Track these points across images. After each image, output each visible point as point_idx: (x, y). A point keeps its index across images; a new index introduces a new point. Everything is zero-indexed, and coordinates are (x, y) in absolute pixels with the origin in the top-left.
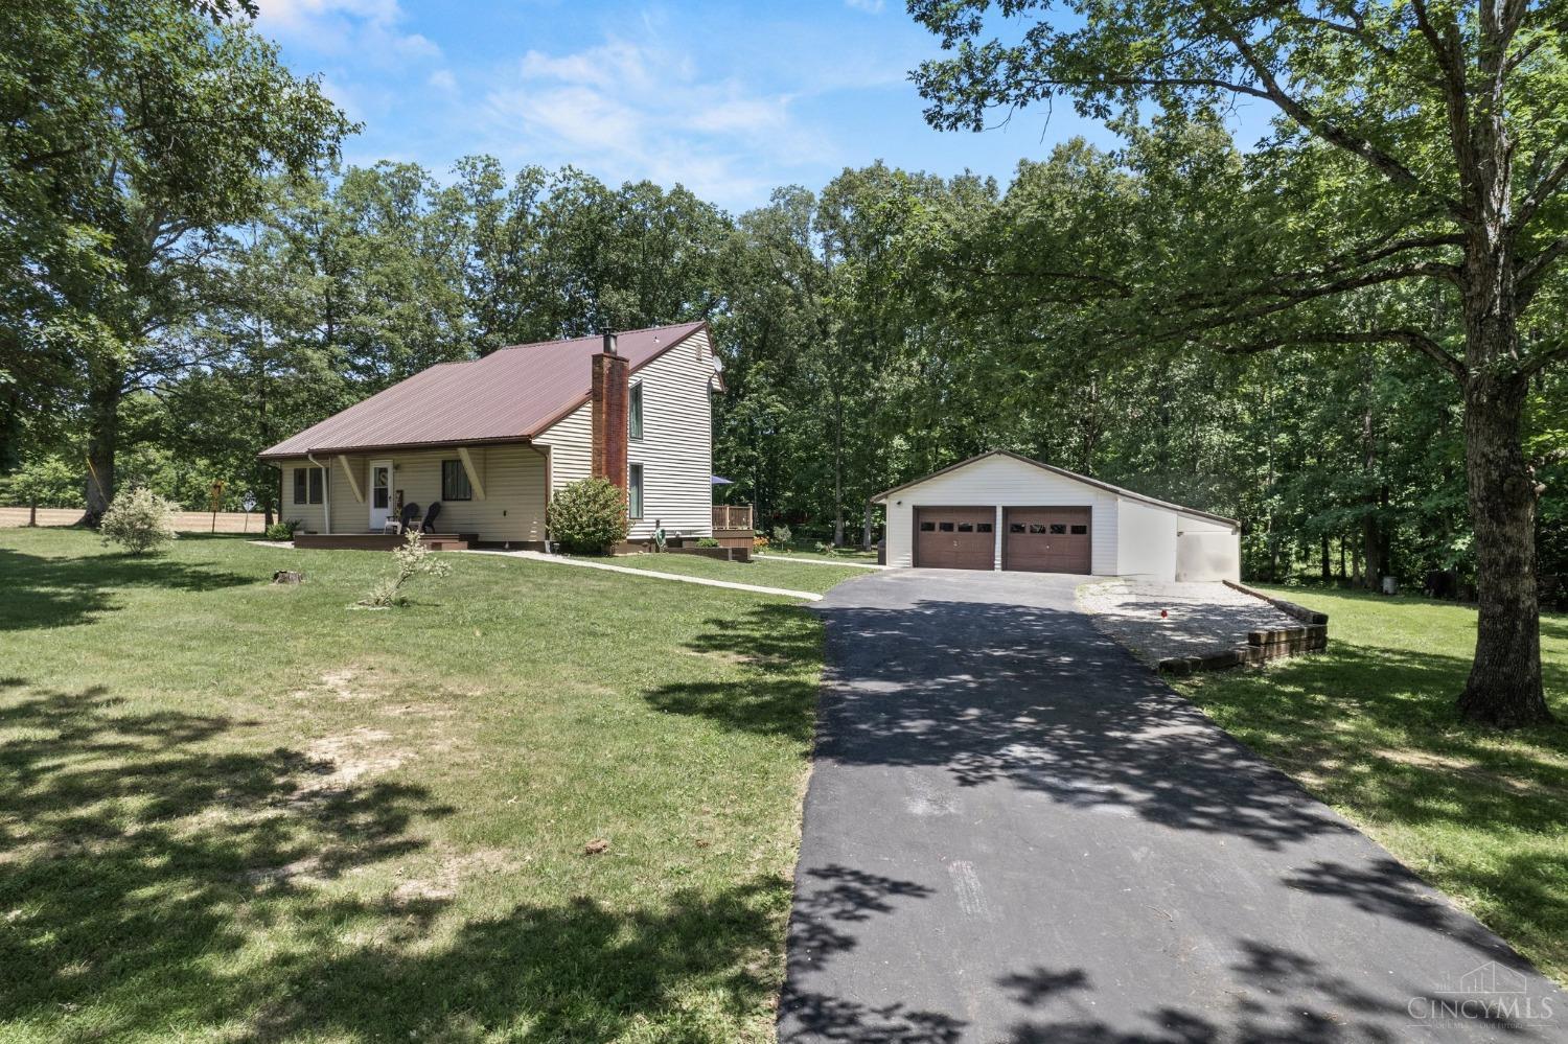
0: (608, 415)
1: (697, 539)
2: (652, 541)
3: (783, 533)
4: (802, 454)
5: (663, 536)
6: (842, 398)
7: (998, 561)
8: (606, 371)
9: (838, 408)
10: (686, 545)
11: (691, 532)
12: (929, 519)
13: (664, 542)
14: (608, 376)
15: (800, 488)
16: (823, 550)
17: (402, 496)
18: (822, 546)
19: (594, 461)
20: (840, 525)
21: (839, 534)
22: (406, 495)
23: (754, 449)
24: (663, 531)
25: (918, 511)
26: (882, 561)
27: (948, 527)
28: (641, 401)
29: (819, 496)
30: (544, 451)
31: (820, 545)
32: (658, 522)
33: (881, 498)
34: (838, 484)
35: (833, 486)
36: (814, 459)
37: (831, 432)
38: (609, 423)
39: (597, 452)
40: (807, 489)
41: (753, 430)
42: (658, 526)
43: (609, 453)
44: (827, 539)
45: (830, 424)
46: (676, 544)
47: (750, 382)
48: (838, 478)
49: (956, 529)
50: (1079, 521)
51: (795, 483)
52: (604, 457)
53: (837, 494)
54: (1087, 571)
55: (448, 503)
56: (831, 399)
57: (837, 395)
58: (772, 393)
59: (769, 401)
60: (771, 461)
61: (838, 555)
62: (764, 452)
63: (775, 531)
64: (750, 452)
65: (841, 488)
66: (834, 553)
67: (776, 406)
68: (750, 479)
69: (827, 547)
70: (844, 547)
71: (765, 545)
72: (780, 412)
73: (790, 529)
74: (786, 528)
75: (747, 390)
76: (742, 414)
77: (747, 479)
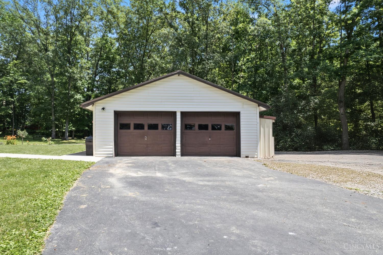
3: (23, 133)
4: (36, 101)
7: (178, 150)
9: (53, 82)
12: (125, 121)
16: (46, 141)
18: (45, 139)
20: (54, 130)
21: (54, 134)
23: (12, 98)
25: (118, 114)
26: (89, 152)
27: (139, 127)
29: (45, 118)
31: (44, 138)
33: (88, 105)
34: (53, 114)
35: (51, 114)
36: (42, 103)
40: (39, 116)
44: (48, 136)
47: (10, 69)
48: (53, 110)
49: (146, 127)
50: (230, 122)
53: (52, 118)
54: (238, 154)
56: (50, 79)
58: (21, 75)
59: (20, 78)
60: (22, 104)
61: (53, 142)
62: (18, 100)
63: (19, 133)
64: (10, 99)
65: (54, 115)
66: (51, 142)
67: (23, 80)
68: (10, 111)
69: (48, 139)
70: (56, 139)
71: (14, 139)
72: (25, 83)
73: (27, 131)
74: (25, 130)
75: (8, 73)
76: (6, 83)
77: (8, 111)
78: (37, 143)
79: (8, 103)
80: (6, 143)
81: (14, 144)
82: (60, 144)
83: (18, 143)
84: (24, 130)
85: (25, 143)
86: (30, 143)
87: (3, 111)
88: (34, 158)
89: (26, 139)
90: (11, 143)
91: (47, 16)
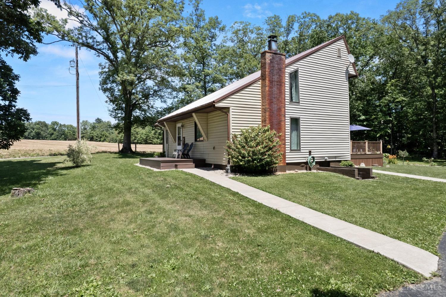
0: (271, 87)
1: (340, 161)
2: (306, 163)
3: (404, 153)
4: (414, 118)
5: (314, 159)
6: (436, 91)
8: (268, 61)
9: (434, 96)
10: (332, 165)
11: (335, 157)
13: (314, 164)
14: (270, 64)
15: (413, 133)
17: (184, 139)
18: (426, 160)
19: (262, 116)
20: (436, 148)
21: (435, 153)
22: (186, 140)
23: (390, 117)
24: (313, 157)
28: (298, 80)
29: (424, 135)
30: (226, 110)
31: (425, 159)
32: (310, 152)
34: (434, 131)
35: (432, 131)
36: (421, 120)
37: (430, 107)
38: (271, 93)
39: (264, 111)
40: (418, 133)
41: (390, 109)
42: (310, 154)
43: (271, 111)
44: (429, 156)
45: (429, 103)
46: (324, 164)
47: (388, 89)
48: (434, 127)
51: (411, 130)
52: (267, 114)
53: (434, 135)
55: (198, 143)
56: (431, 92)
57: (433, 89)
58: (399, 93)
59: (397, 96)
60: (399, 122)
61: (436, 164)
62: (395, 118)
63: (400, 153)
64: (388, 118)
65: (436, 132)
66: (434, 163)
67: (401, 98)
68: (389, 130)
69: (429, 160)
70: (439, 159)
71: (395, 158)
72: (403, 100)
73: (408, 152)
74: (406, 151)
75: (387, 93)
76: (385, 103)
77: (387, 130)
78: (417, 164)
79: (387, 122)
80: (388, 162)
81: (394, 163)
82: (444, 166)
83: (399, 163)
84: (404, 150)
85: (406, 163)
86: (410, 163)
87: (383, 130)
88: (426, 179)
89: (406, 159)
90: (392, 163)
91: (427, 23)
